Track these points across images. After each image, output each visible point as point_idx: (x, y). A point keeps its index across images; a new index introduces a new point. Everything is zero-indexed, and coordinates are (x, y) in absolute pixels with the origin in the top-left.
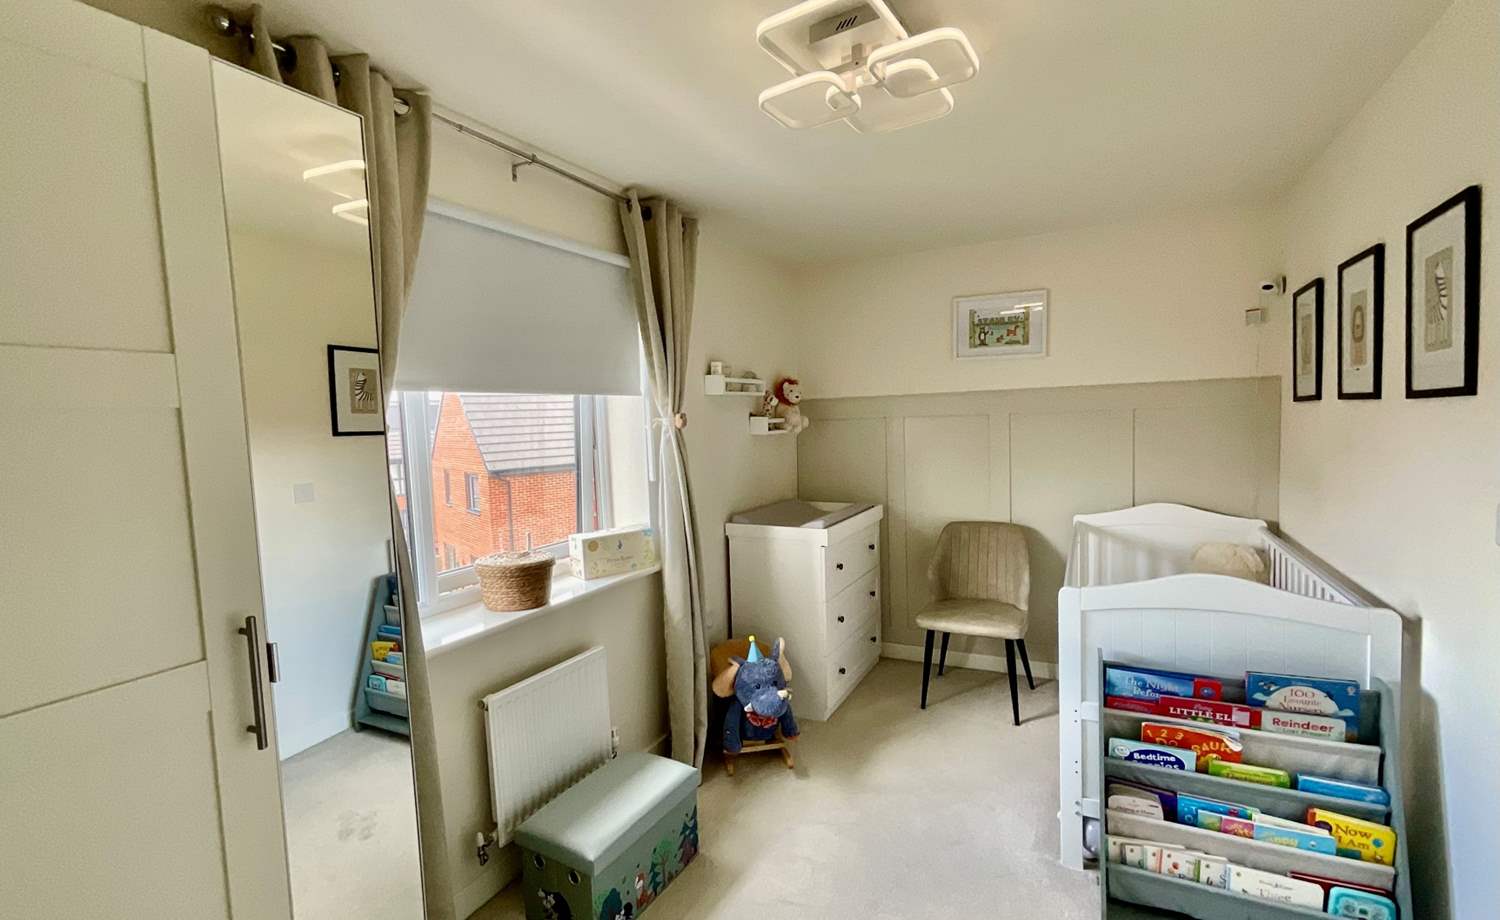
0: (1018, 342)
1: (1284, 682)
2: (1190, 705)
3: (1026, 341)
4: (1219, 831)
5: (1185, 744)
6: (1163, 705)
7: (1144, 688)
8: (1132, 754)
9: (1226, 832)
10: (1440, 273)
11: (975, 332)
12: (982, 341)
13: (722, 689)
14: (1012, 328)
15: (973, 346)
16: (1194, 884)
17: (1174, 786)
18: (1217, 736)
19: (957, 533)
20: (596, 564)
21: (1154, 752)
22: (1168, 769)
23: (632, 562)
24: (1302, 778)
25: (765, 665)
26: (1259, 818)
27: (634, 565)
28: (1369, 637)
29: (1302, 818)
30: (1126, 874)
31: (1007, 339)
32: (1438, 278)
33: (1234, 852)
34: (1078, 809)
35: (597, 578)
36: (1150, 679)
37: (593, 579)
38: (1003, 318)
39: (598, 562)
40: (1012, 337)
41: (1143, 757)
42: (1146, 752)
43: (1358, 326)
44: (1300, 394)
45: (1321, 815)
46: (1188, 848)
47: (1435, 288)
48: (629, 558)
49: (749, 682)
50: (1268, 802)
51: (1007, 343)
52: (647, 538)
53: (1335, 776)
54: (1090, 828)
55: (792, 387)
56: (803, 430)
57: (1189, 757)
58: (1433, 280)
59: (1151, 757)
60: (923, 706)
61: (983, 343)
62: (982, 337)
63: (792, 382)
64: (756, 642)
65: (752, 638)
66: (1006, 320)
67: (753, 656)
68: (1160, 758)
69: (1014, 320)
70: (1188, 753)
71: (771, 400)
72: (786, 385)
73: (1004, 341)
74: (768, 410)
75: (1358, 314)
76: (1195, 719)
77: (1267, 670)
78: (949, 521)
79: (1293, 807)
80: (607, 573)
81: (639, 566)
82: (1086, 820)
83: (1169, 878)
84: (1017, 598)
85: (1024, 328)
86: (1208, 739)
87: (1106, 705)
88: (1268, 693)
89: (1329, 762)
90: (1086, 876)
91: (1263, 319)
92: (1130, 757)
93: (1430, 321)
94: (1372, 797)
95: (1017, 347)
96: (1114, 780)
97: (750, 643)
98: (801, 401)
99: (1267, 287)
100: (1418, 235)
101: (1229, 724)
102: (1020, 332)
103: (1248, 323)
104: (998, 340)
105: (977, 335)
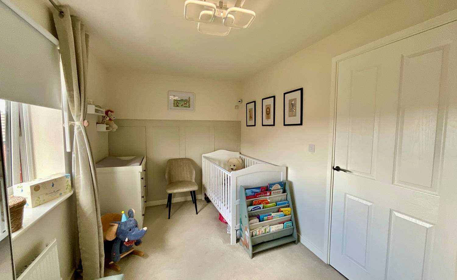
0: (187, 107)
1: (274, 184)
2: (260, 194)
3: (189, 107)
4: (267, 220)
5: (260, 204)
6: (256, 195)
7: (252, 193)
8: (252, 209)
9: (269, 220)
10: (293, 102)
11: (175, 102)
12: (177, 105)
13: (111, 237)
14: (186, 102)
15: (174, 106)
16: (265, 234)
17: (259, 214)
18: (266, 199)
19: (172, 162)
20: (39, 198)
21: (256, 207)
22: (258, 210)
23: (60, 192)
24: (278, 203)
25: (131, 221)
26: (272, 214)
27: (61, 194)
28: (282, 172)
29: (278, 211)
30: (255, 238)
31: (184, 105)
32: (292, 104)
33: (270, 223)
34: (235, 228)
35: (40, 205)
36: (254, 190)
37: (38, 206)
38: (183, 99)
39: (40, 196)
40: (185, 105)
41: (254, 209)
42: (254, 208)
43: (268, 111)
44: (248, 125)
45: (282, 209)
46: (263, 227)
47: (292, 106)
48: (58, 191)
49: (125, 229)
50: (273, 210)
51: (184, 107)
52: (67, 179)
53: (281, 201)
54: (238, 232)
55: (112, 113)
56: (116, 130)
57: (261, 206)
58: (291, 104)
59: (255, 209)
60: (169, 218)
61: (177, 106)
62: (177, 104)
63: (112, 112)
64: (124, 213)
65: (123, 212)
66: (184, 100)
67: (124, 219)
68: (257, 208)
69: (186, 100)
70: (261, 205)
71: (107, 118)
72: (110, 112)
73: (183, 106)
74: (105, 122)
75: (268, 109)
76: (261, 197)
77: (271, 182)
78: (169, 159)
79: (277, 210)
80: (45, 201)
81: (63, 194)
82: (237, 230)
83: (261, 235)
84: (192, 179)
85: (189, 103)
86: (264, 200)
87: (247, 199)
88: (272, 187)
89: (280, 198)
90: (237, 244)
91: (238, 108)
92: (251, 210)
93: (290, 111)
94: (287, 203)
95: (187, 108)
96: (251, 217)
97: (122, 214)
98: (115, 119)
99: (239, 101)
100: (286, 95)
101: (266, 196)
102: (188, 104)
103: (235, 109)
104: (182, 105)
105: (176, 104)
